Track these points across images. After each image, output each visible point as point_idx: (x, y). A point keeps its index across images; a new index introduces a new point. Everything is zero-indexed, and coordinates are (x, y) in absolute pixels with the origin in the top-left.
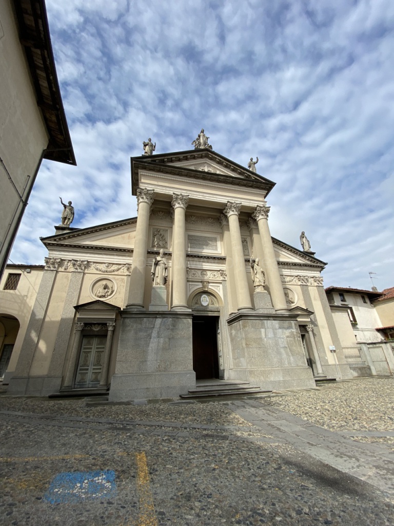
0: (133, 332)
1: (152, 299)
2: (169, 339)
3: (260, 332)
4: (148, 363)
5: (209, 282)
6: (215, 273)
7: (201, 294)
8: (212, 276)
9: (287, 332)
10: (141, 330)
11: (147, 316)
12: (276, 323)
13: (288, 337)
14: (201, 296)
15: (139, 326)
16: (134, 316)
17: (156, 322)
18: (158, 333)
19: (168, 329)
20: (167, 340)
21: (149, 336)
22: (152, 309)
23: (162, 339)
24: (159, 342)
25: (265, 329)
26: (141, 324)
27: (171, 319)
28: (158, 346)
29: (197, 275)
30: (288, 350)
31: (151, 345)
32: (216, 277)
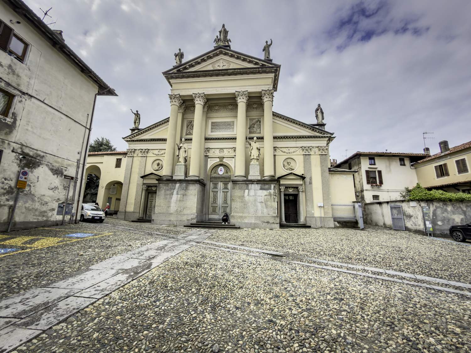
0: (163, 191)
1: (176, 172)
2: (183, 195)
3: (244, 192)
4: (171, 208)
5: (224, 158)
6: (230, 150)
7: (218, 166)
8: (227, 153)
9: (265, 192)
10: (168, 190)
11: (171, 182)
12: (257, 187)
13: (266, 195)
14: (219, 167)
15: (167, 188)
16: (164, 182)
17: (177, 186)
18: (177, 192)
19: (183, 190)
20: (182, 196)
21: (172, 194)
22: (174, 178)
23: (179, 195)
24: (177, 197)
25: (249, 190)
26: (167, 186)
27: (185, 184)
28: (177, 199)
29: (216, 152)
30: (264, 204)
31: (173, 198)
32: (230, 153)
